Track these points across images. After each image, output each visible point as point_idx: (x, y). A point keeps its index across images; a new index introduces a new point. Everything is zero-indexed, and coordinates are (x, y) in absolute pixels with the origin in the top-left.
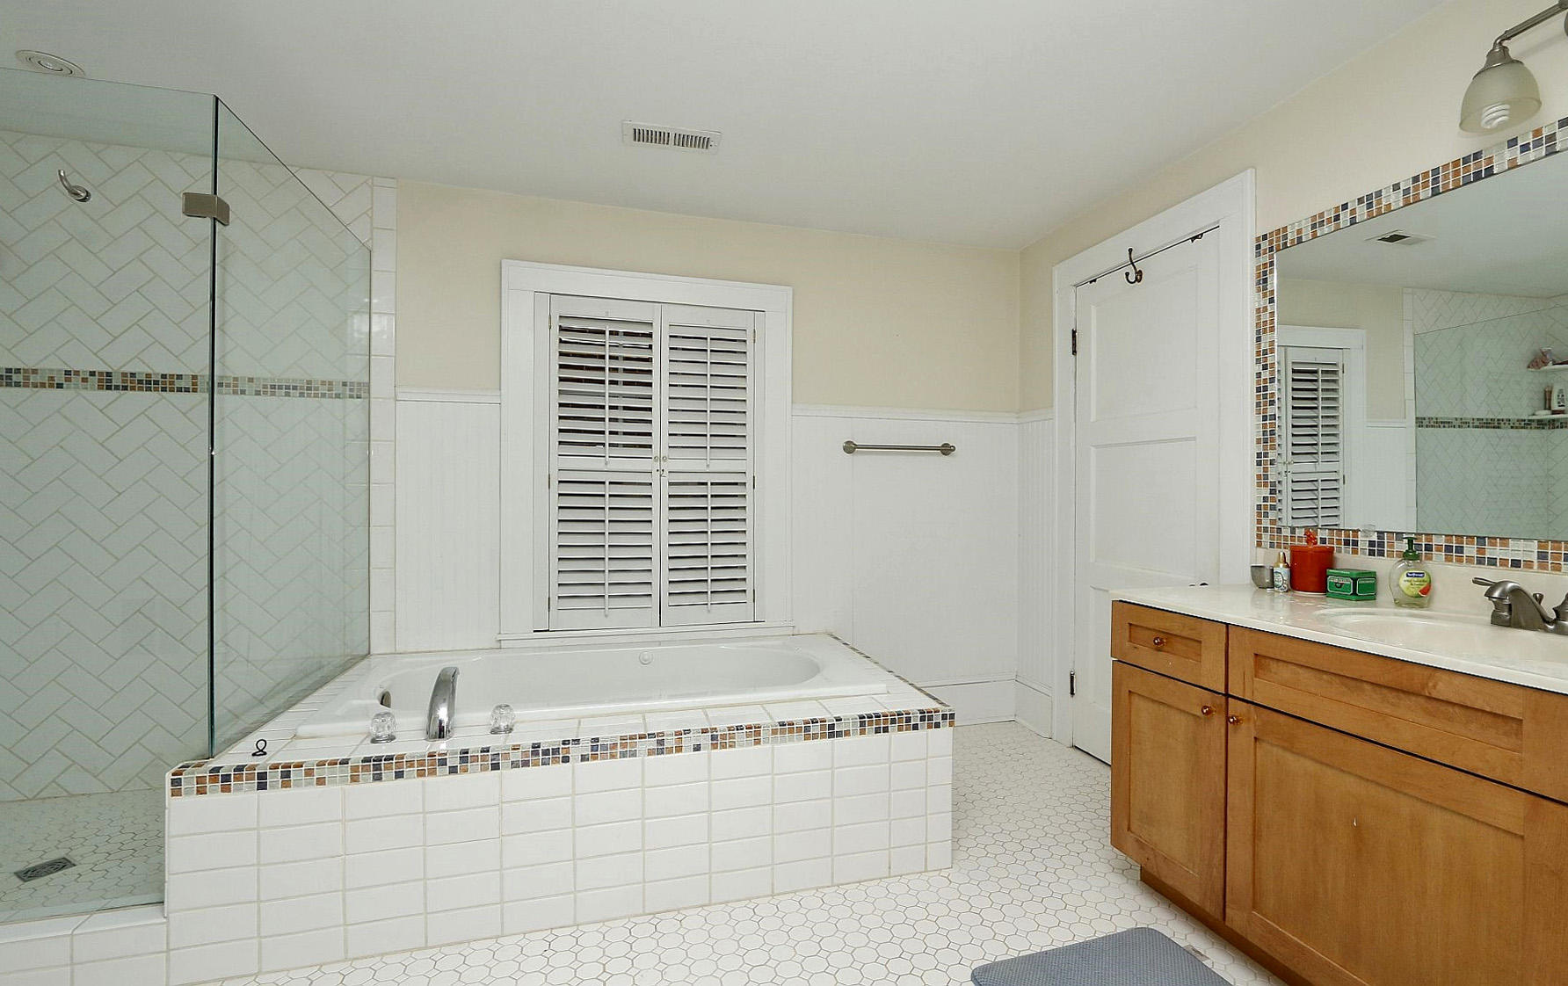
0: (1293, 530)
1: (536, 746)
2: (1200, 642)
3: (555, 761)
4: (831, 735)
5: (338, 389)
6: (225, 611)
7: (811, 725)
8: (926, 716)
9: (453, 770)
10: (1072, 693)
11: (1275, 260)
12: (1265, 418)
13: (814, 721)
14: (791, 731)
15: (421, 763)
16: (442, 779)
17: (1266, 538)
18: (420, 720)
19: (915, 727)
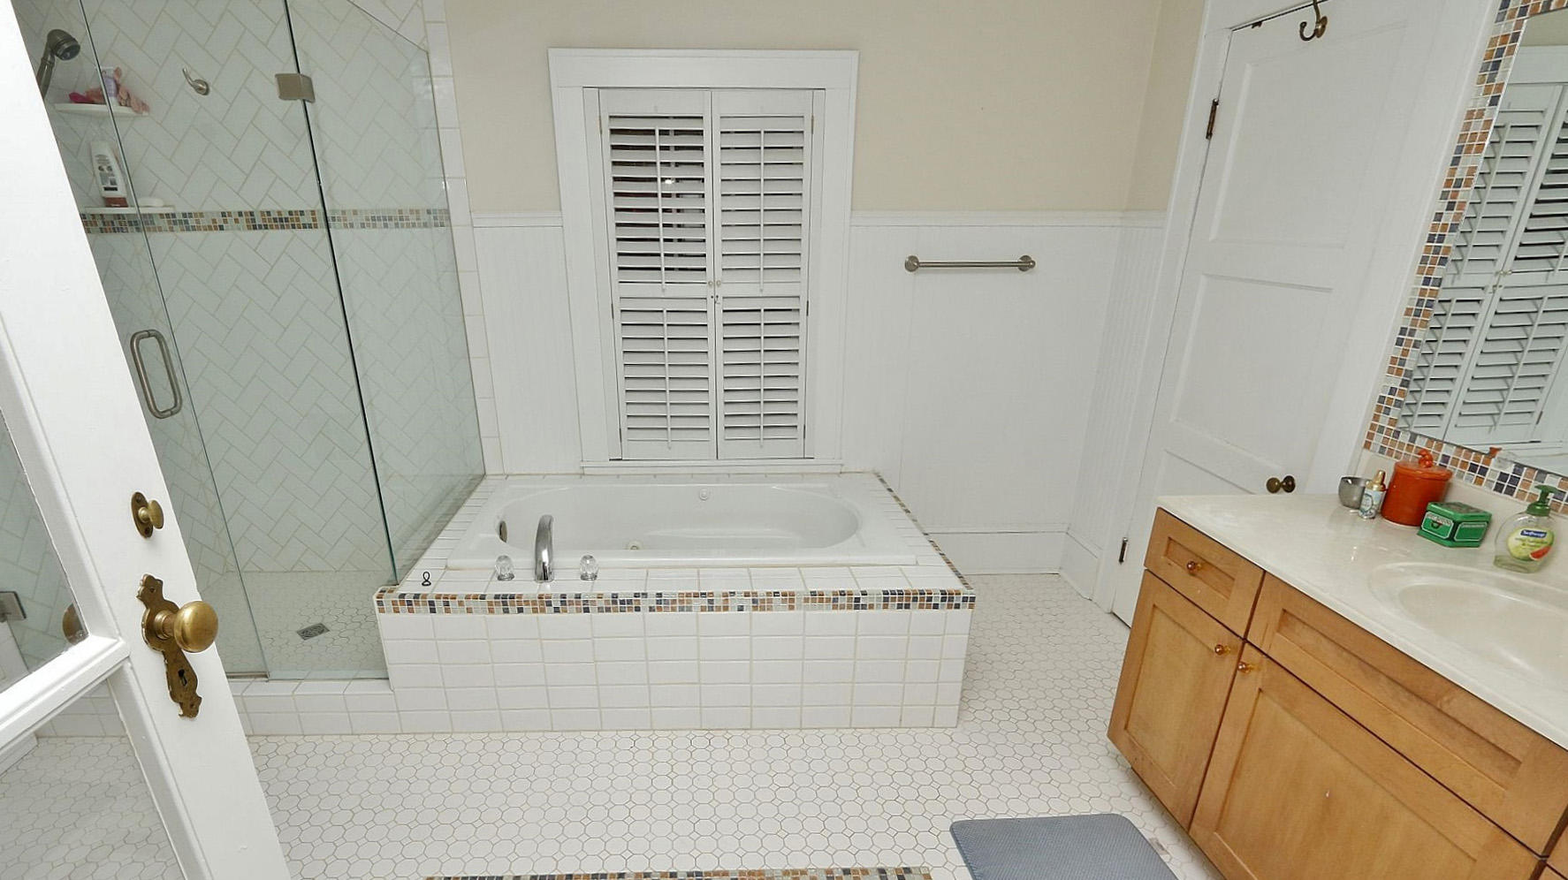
0: (1414, 437)
1: (615, 596)
2: (1233, 579)
3: (630, 609)
4: (856, 607)
5: (425, 218)
6: (372, 405)
7: (839, 597)
8: (947, 597)
9: (557, 610)
10: (1121, 560)
11: (1522, 31)
12: (1427, 281)
13: (842, 593)
14: (821, 600)
15: (534, 603)
16: (548, 617)
17: (1378, 440)
18: (529, 560)
19: (936, 606)
